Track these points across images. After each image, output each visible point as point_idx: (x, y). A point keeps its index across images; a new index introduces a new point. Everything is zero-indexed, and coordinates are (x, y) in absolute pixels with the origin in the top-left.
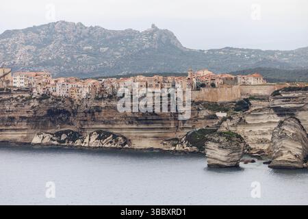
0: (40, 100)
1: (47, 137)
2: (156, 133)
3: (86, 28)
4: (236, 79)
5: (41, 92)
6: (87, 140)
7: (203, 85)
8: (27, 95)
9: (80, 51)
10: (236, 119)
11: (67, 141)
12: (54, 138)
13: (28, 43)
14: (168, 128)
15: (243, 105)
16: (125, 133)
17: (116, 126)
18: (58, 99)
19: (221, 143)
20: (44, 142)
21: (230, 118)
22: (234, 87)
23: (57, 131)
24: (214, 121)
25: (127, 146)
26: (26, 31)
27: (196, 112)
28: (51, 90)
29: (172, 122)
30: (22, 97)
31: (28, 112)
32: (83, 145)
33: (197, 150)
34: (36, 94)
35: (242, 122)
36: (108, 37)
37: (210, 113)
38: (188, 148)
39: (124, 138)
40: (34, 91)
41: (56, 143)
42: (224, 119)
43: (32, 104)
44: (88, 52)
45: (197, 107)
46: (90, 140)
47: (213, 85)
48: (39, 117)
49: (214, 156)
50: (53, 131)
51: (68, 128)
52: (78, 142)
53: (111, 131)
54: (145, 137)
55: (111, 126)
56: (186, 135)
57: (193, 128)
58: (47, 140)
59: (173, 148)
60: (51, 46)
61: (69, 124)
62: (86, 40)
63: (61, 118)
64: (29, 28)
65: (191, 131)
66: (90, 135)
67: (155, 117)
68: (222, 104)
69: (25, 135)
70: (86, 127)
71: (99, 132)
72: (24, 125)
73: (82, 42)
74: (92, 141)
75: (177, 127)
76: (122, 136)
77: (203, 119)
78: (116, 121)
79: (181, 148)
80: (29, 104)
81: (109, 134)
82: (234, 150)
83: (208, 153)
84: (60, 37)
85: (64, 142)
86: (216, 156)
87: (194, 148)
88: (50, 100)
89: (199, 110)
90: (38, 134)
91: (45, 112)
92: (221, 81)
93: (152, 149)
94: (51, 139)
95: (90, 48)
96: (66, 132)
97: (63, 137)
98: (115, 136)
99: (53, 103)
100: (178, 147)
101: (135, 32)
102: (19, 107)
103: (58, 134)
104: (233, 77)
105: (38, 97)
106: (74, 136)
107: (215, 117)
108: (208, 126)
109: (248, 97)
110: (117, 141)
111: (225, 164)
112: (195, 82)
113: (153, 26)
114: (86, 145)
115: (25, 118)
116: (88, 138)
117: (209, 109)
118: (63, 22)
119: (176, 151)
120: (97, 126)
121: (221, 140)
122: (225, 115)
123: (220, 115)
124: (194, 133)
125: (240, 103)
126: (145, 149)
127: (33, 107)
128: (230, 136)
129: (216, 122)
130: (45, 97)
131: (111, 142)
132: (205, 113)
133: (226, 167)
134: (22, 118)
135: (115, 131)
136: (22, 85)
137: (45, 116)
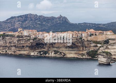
0: (33, 40)
1: (36, 53)
2: (75, 52)
3: (38, 16)
4: (103, 32)
5: (34, 37)
6: (50, 54)
7: (92, 35)
8: (29, 38)
9: (36, 23)
10: (105, 47)
11: (43, 54)
12: (38, 53)
13: (19, 21)
14: (80, 50)
15: (107, 42)
16: (64, 52)
17: (61, 49)
18: (40, 40)
19: (104, 56)
20: (35, 55)
21: (103, 47)
22: (103, 35)
23: (39, 51)
24: (97, 47)
25: (65, 56)
26: (18, 17)
27: (90, 44)
28: (37, 36)
29: (81, 48)
30: (27, 39)
31: (29, 44)
32: (49, 56)
33: (91, 58)
34: (32, 38)
35: (107, 48)
36: (46, 19)
37: (95, 44)
38: (88, 57)
39: (64, 53)
40: (31, 36)
41: (39, 55)
42: (100, 47)
43: (31, 41)
44: (39, 24)
45: (90, 42)
46: (51, 54)
47: (96, 35)
48: (33, 46)
49: (101, 60)
50: (38, 51)
51: (43, 50)
52: (47, 55)
53: (59, 51)
54: (72, 53)
55: (59, 49)
56: (87, 52)
57: (89, 50)
58: (36, 54)
59: (82, 57)
60: (27, 22)
61: (44, 48)
62: (38, 20)
63: (41, 46)
64: (19, 16)
65: (88, 51)
66: (52, 52)
67: (75, 46)
68: (99, 41)
69: (28, 52)
70: (50, 49)
71: (55, 51)
72: (28, 49)
73: (37, 20)
74: (52, 54)
75: (83, 49)
76: (63, 53)
77: (93, 47)
78: (61, 47)
79: (85, 57)
80: (29, 41)
81: (58, 52)
82: (109, 58)
83: (99, 59)
84: (30, 19)
85: (42, 55)
86: (102, 60)
87: (90, 57)
88: (37, 40)
89: (91, 43)
90: (33, 52)
91: (35, 44)
92: (98, 33)
93: (74, 57)
94: (37, 54)
95: (40, 23)
96: (43, 51)
97: (42, 53)
98: (60, 53)
99: (38, 41)
100: (84, 57)
101: (54, 17)
102: (26, 42)
103: (40, 52)
104: (102, 32)
105: (33, 38)
106: (45, 53)
107: (97, 46)
108: (94, 49)
109: (108, 39)
110: (61, 54)
111: (106, 63)
112: (89, 33)
113: (60, 15)
114: (50, 56)
115: (28, 46)
116: (51, 53)
117: (95, 43)
118: (30, 14)
119: (83, 58)
120: (54, 49)
121: (104, 55)
122: (100, 45)
123: (99, 45)
124: (89, 52)
125: (105, 41)
126: (72, 57)
127: (31, 42)
128: (107, 53)
129: (97, 48)
130: (35, 39)
131: (59, 55)
132: (93, 45)
133: (106, 64)
134: (27, 46)
135: (60, 51)
136: (27, 34)
137: (35, 45)
